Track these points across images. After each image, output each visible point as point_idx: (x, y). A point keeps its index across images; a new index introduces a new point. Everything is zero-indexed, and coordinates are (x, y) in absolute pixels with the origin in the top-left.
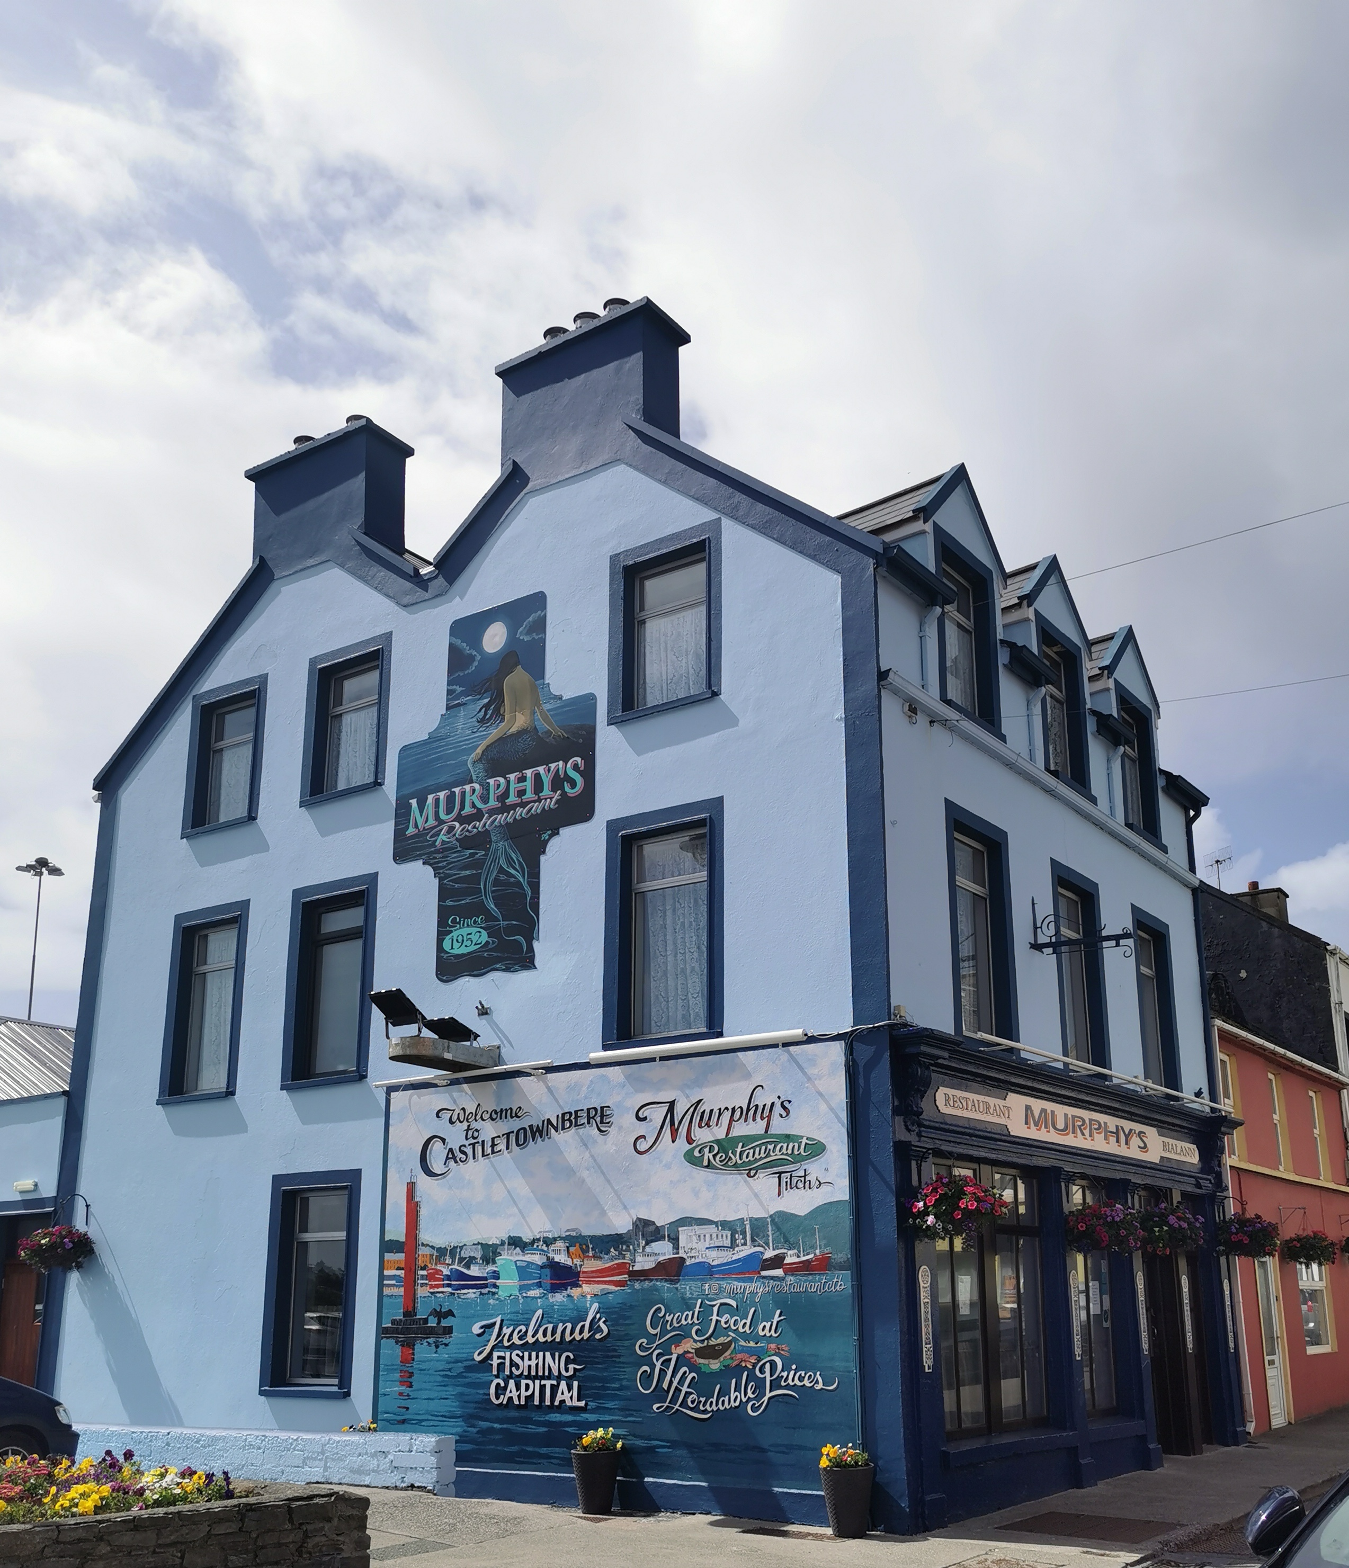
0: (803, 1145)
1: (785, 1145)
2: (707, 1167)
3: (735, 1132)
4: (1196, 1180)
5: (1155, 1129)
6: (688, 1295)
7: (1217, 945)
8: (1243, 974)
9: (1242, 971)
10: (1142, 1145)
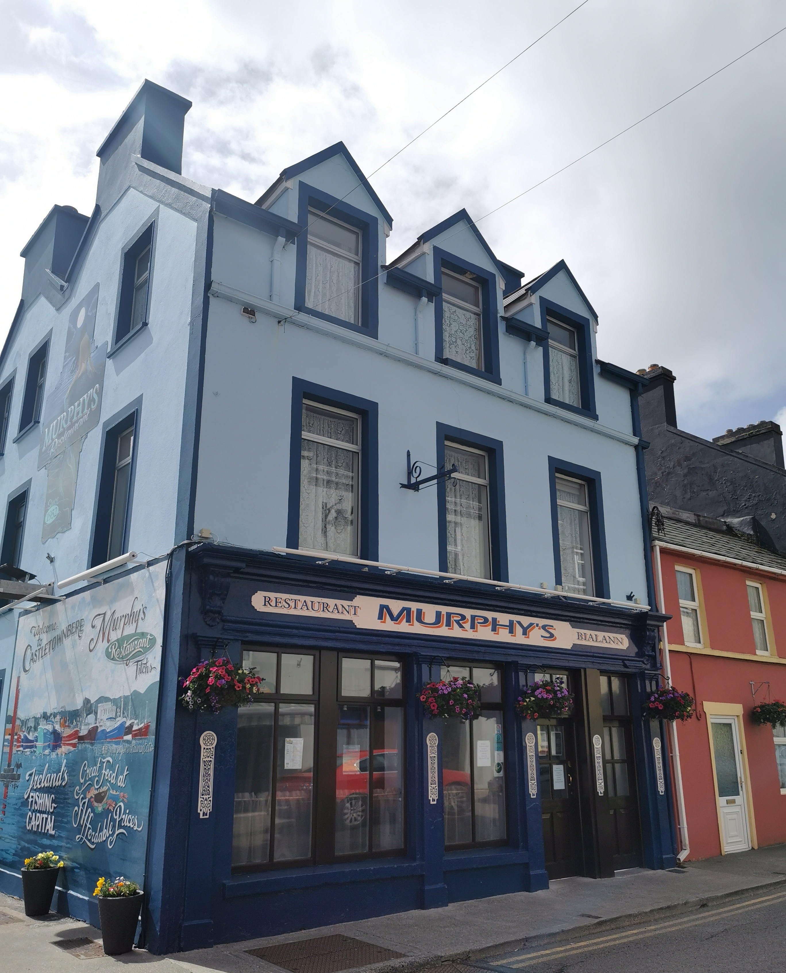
0: (148, 639)
1: (141, 640)
2: (112, 659)
3: (125, 634)
4: (623, 662)
5: (568, 623)
6: (97, 755)
7: (754, 497)
8: (773, 516)
9: (773, 514)
10: (548, 635)
